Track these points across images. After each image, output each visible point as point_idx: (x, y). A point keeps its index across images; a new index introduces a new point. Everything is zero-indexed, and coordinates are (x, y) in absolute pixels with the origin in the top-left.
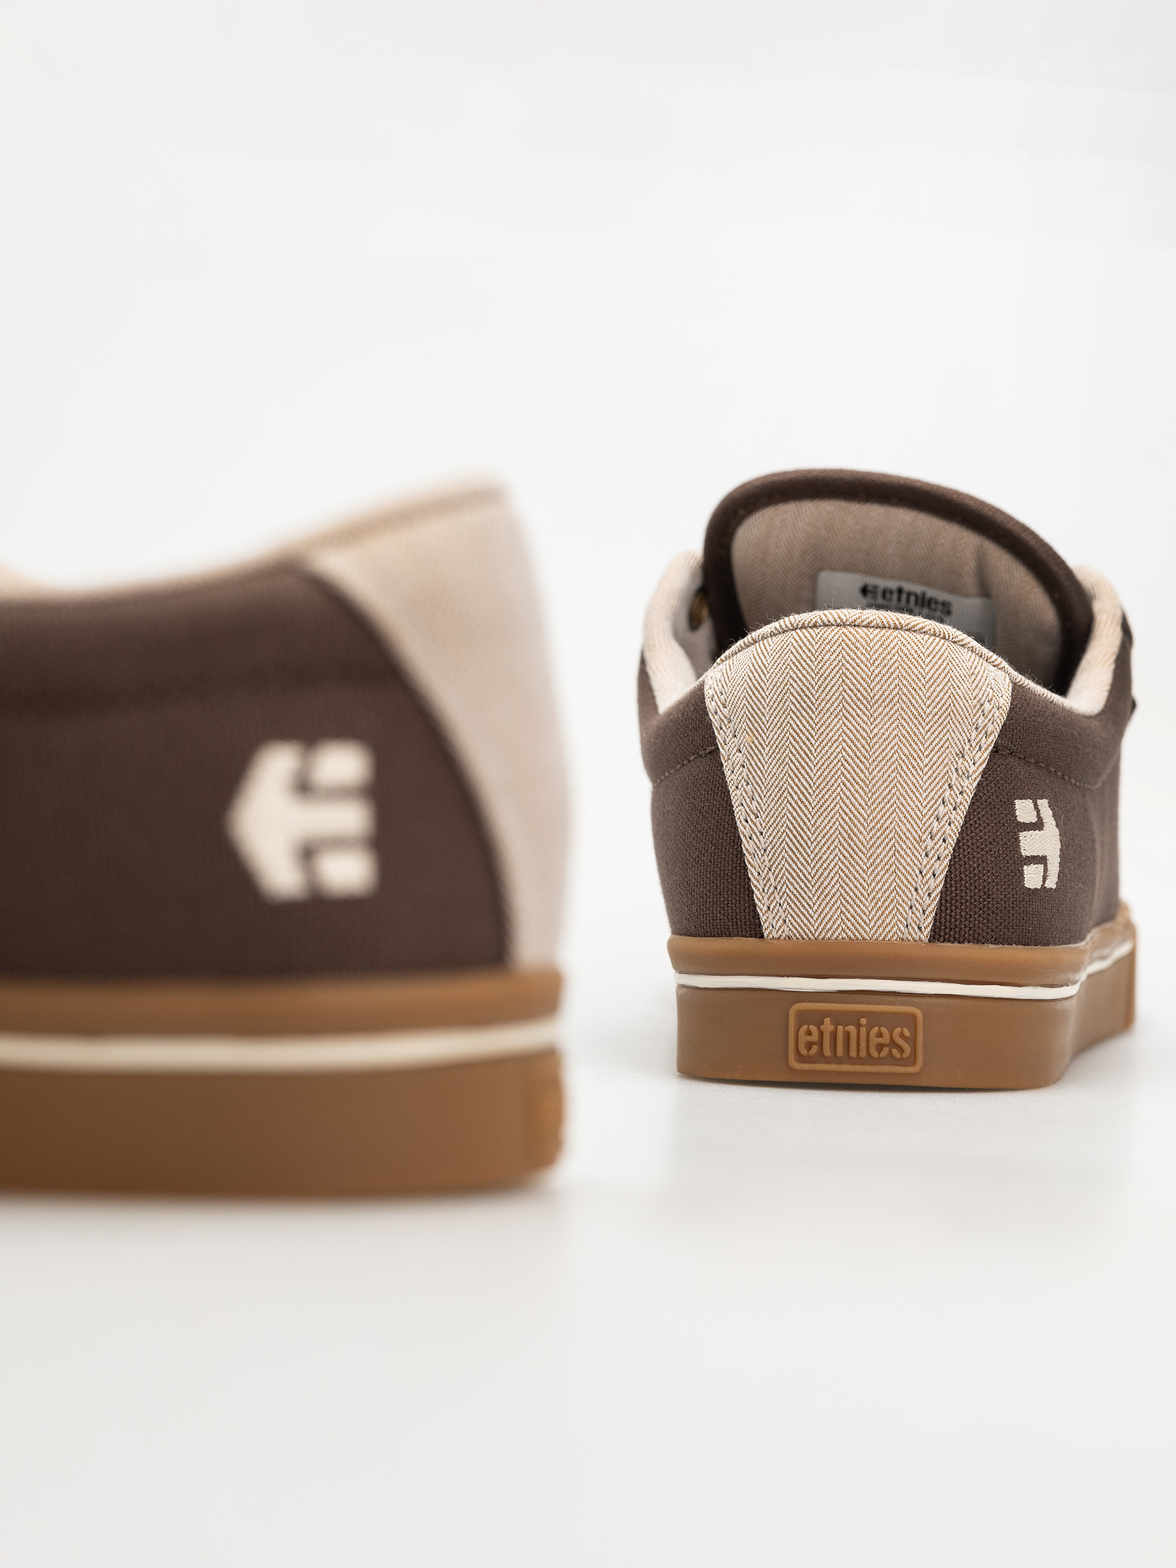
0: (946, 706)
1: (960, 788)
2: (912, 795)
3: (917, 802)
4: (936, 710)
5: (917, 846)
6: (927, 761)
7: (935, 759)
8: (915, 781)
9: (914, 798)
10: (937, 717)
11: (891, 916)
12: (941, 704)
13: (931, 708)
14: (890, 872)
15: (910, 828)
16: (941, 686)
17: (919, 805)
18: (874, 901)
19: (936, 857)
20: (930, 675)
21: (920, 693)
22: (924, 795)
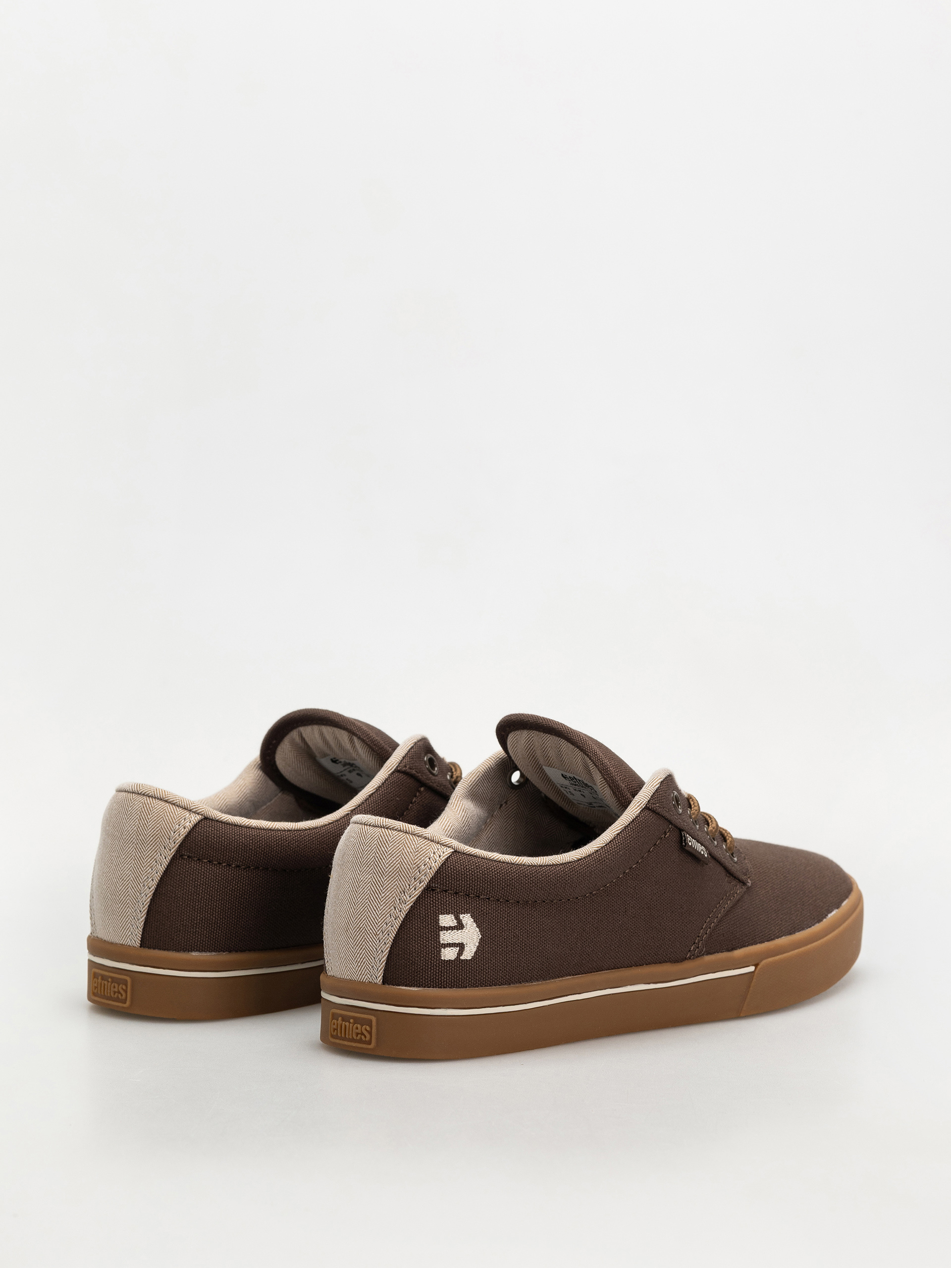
0: (396, 868)
1: (399, 909)
2: (374, 912)
3: (376, 915)
4: (391, 870)
5: (375, 937)
6: (383, 895)
7: (387, 894)
8: (376, 905)
9: (375, 913)
10: (391, 873)
11: (364, 971)
12: (394, 867)
13: (388, 869)
14: (363, 949)
15: (372, 928)
16: (395, 858)
17: (377, 917)
18: (357, 962)
19: (383, 943)
20: (390, 852)
21: (384, 861)
22: (380, 912)
